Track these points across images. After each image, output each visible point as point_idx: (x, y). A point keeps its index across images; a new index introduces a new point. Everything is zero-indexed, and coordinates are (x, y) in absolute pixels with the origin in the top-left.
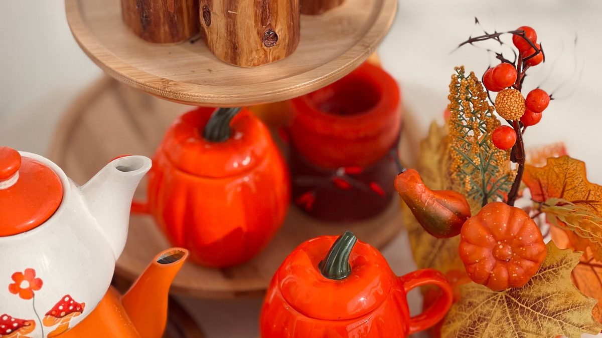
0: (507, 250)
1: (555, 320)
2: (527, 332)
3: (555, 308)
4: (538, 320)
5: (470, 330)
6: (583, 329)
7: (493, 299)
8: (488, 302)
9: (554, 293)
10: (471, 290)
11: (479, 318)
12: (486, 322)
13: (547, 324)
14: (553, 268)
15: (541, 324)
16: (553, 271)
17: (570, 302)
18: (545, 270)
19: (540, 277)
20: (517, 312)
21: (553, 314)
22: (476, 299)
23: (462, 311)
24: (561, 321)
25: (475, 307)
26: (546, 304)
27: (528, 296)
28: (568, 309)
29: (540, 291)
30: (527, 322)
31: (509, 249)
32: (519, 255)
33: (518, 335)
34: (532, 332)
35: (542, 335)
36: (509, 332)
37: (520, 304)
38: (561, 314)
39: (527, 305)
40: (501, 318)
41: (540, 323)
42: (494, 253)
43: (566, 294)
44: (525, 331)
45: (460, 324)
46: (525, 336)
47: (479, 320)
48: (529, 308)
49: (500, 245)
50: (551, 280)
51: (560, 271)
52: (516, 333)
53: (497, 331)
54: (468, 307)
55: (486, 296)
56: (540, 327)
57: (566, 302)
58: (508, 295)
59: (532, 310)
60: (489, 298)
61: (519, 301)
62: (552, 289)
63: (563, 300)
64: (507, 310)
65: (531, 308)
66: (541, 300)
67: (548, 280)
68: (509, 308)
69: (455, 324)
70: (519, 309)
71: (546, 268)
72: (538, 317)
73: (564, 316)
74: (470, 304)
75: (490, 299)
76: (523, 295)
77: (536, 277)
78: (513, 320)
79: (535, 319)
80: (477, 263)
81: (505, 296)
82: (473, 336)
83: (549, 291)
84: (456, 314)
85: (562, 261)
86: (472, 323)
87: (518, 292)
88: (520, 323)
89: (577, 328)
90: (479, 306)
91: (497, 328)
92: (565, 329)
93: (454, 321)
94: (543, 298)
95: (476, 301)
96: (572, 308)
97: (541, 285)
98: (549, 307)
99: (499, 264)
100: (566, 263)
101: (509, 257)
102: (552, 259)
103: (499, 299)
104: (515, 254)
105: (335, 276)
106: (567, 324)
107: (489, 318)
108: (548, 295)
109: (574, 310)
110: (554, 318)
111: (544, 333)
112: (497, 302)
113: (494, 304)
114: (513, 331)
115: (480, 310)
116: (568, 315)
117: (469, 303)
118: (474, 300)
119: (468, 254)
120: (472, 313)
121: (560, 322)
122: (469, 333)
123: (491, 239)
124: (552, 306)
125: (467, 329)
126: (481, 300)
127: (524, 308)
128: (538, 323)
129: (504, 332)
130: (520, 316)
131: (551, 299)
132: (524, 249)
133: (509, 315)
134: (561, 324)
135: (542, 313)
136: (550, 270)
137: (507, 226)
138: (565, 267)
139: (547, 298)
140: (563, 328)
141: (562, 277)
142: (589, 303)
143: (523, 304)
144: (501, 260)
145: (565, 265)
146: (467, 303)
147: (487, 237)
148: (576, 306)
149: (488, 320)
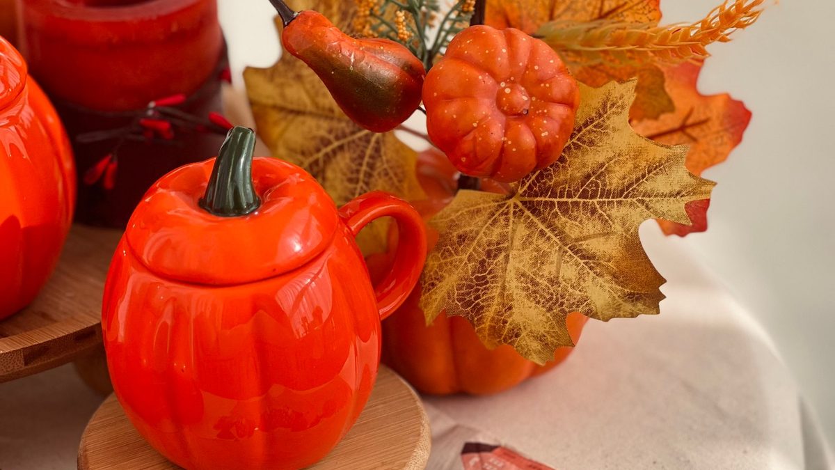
0: (519, 94)
1: (629, 200)
2: (585, 238)
3: (621, 182)
4: (600, 211)
5: (477, 278)
6: (682, 196)
7: (502, 214)
8: (495, 221)
9: (611, 159)
10: (453, 217)
11: (489, 254)
12: (503, 254)
13: (618, 211)
14: (592, 122)
15: (608, 216)
16: (595, 126)
17: (643, 164)
18: (579, 130)
19: (574, 144)
20: (556, 215)
21: (622, 191)
22: (470, 225)
23: (451, 254)
24: (640, 198)
25: (473, 239)
26: (604, 180)
27: (565, 182)
28: (643, 176)
29: (584, 165)
30: (581, 222)
31: (521, 91)
32: (541, 99)
33: (572, 250)
34: (595, 236)
35: (614, 233)
36: (553, 252)
37: (556, 200)
38: (635, 189)
39: (569, 196)
40: (529, 236)
41: (605, 215)
42: (499, 105)
43: (632, 154)
44: (582, 240)
45: (455, 277)
46: (584, 247)
47: (489, 256)
48: (576, 199)
49: (505, 88)
50: (597, 141)
51: (608, 122)
52: (566, 248)
53: (531, 259)
54: (460, 245)
55: (486, 214)
56: (607, 221)
57: (635, 167)
58: (526, 199)
59: (582, 200)
60: (494, 215)
61: (554, 195)
62: (605, 154)
63: (630, 165)
64: (536, 220)
65: (579, 198)
66: (593, 178)
67: (592, 143)
68: (537, 216)
69: (444, 283)
70: (556, 208)
71: (581, 127)
72: (598, 206)
73: (641, 189)
74: (462, 238)
75: (496, 215)
76: (557, 184)
77: (569, 148)
78: (553, 230)
79: (593, 211)
80: (474, 128)
81: (521, 202)
82: (488, 285)
83: (601, 159)
84: (440, 266)
85: (604, 105)
86: (478, 265)
87: (545, 183)
88: (567, 230)
89: (672, 198)
90: (481, 234)
91: (527, 256)
92: (652, 207)
93: (440, 279)
94: (594, 173)
95: (471, 228)
96: (649, 172)
97: (583, 156)
98: (610, 184)
99: (513, 123)
100: (613, 105)
101: (526, 107)
102: (586, 109)
103: (512, 210)
104: (534, 99)
105: (238, 210)
106: (652, 198)
107: (506, 245)
108: (602, 165)
109: (654, 174)
110: (626, 197)
111: (617, 227)
112: (511, 216)
113: (507, 220)
114: (560, 248)
115: (485, 239)
116: (648, 186)
117: (460, 237)
118: (468, 229)
119: (455, 116)
120: (471, 250)
121: (639, 201)
122: (477, 285)
123: (490, 81)
124: (614, 181)
125: (471, 280)
126: (480, 223)
127: (567, 202)
128: (601, 215)
129: (545, 255)
130: (563, 219)
131: (608, 171)
132: (548, 85)
133: (541, 226)
134: (643, 202)
135: (601, 197)
136: (588, 128)
137: (508, 51)
138: (614, 113)
139: (601, 171)
140: (647, 207)
141: (614, 130)
142: (676, 156)
143: (561, 196)
144: (513, 114)
145: (614, 109)
146: (455, 239)
147: (480, 77)
148: (655, 168)
149: (506, 249)
